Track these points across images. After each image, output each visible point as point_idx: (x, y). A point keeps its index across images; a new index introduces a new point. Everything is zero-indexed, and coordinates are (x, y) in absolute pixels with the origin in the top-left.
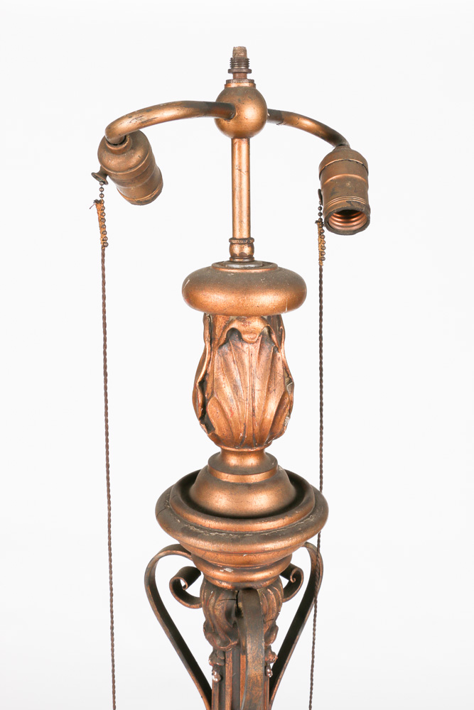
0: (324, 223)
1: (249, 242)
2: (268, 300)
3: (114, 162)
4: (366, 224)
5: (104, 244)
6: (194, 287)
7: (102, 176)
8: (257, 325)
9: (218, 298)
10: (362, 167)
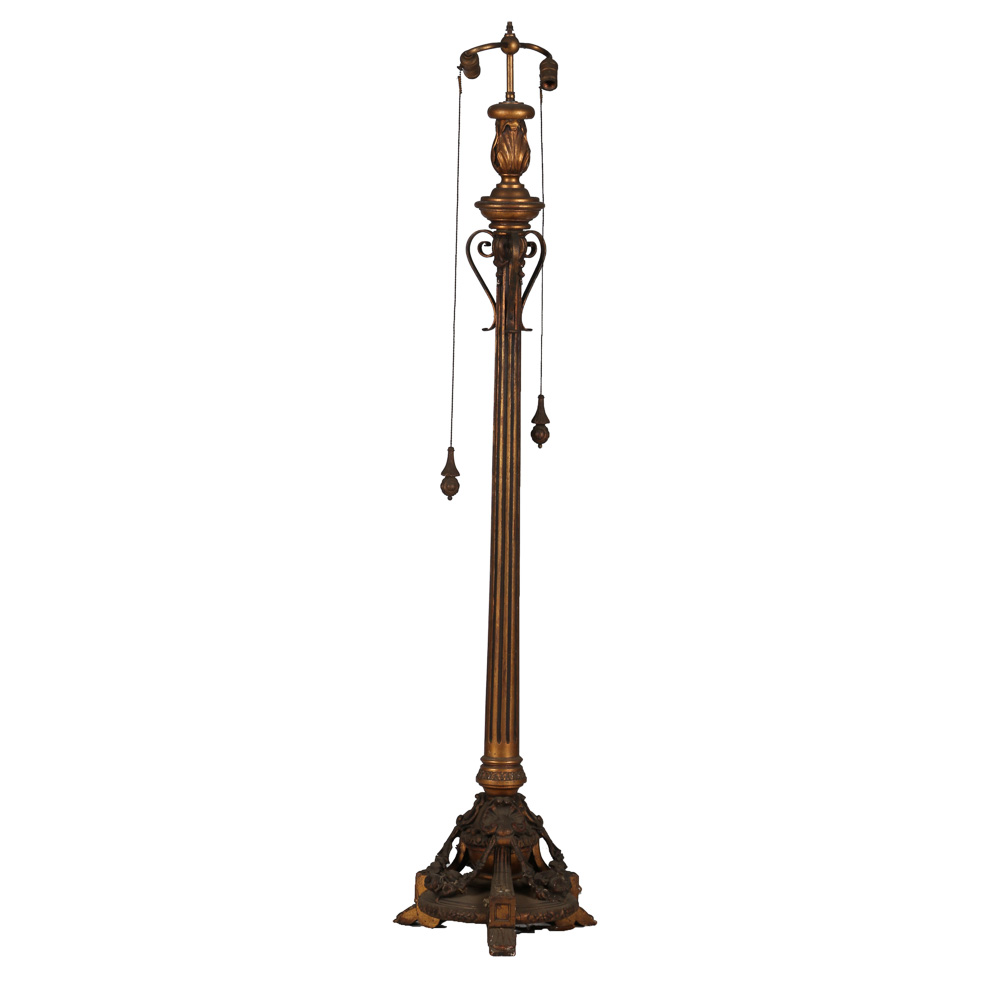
0: (541, 87)
1: (513, 93)
2: (520, 113)
3: (466, 63)
4: (556, 87)
5: (461, 92)
6: (492, 112)
7: (459, 68)
8: (516, 124)
9: (501, 113)
10: (555, 66)
